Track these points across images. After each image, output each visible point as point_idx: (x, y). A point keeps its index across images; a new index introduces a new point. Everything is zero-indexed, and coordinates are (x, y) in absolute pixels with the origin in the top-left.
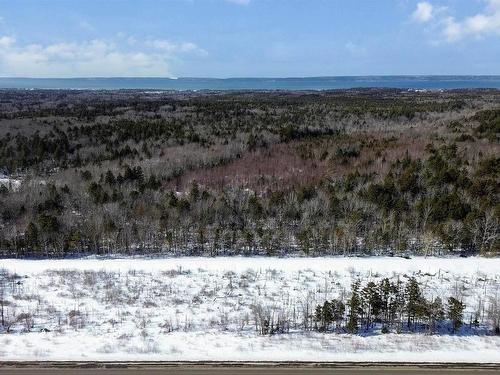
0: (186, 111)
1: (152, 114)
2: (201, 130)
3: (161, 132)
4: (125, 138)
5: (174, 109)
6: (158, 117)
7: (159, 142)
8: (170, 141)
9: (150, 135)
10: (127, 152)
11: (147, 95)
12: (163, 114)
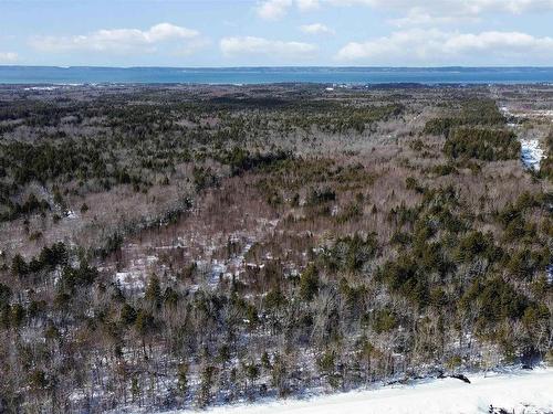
0: (96, 124)
1: (52, 130)
2: (126, 159)
3: (75, 165)
4: (25, 178)
5: (80, 121)
6: (62, 135)
7: (74, 184)
8: (91, 182)
9: (59, 171)
10: (34, 206)
11: (37, 93)
12: (67, 129)
